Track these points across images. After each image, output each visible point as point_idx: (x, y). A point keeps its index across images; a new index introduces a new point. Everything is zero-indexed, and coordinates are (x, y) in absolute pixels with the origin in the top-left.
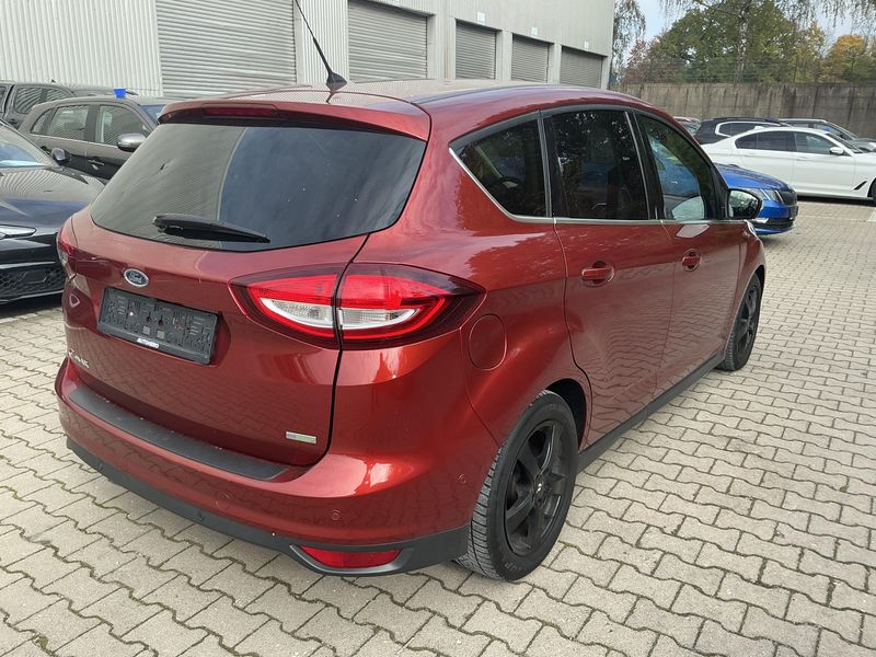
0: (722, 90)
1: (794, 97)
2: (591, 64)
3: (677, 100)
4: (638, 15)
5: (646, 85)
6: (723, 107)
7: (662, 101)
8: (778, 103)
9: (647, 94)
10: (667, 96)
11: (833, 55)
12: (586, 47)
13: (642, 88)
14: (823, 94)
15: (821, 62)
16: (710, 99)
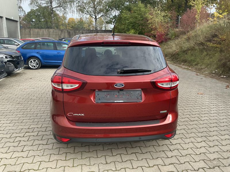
0: (52, 31)
1: (70, 33)
2: (14, 23)
3: (41, 33)
4: (23, 10)
5: (31, 29)
6: (53, 35)
7: (37, 33)
8: (66, 34)
9: (32, 31)
10: (38, 32)
11: (69, 22)
12: (12, 18)
13: (30, 30)
14: (76, 32)
15: (67, 24)
16: (49, 33)
